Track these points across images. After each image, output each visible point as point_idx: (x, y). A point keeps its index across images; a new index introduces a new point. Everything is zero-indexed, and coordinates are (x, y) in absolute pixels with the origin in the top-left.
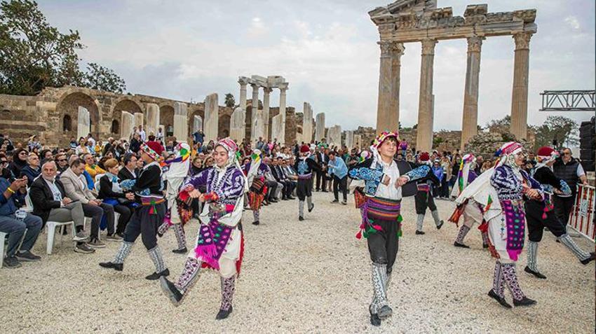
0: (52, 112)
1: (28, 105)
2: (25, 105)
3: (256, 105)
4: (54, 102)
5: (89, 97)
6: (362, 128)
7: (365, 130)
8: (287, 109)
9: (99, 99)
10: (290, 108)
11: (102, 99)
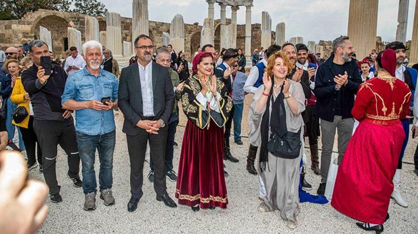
0: (27, 34)
1: (6, 29)
2: (4, 29)
3: (224, 22)
4: (28, 24)
5: (64, 20)
6: (323, 41)
7: (326, 43)
8: (252, 25)
9: (73, 21)
10: (256, 24)
11: (77, 21)
